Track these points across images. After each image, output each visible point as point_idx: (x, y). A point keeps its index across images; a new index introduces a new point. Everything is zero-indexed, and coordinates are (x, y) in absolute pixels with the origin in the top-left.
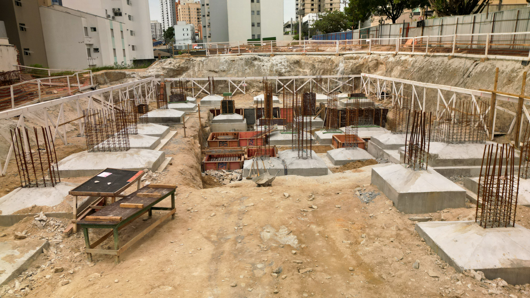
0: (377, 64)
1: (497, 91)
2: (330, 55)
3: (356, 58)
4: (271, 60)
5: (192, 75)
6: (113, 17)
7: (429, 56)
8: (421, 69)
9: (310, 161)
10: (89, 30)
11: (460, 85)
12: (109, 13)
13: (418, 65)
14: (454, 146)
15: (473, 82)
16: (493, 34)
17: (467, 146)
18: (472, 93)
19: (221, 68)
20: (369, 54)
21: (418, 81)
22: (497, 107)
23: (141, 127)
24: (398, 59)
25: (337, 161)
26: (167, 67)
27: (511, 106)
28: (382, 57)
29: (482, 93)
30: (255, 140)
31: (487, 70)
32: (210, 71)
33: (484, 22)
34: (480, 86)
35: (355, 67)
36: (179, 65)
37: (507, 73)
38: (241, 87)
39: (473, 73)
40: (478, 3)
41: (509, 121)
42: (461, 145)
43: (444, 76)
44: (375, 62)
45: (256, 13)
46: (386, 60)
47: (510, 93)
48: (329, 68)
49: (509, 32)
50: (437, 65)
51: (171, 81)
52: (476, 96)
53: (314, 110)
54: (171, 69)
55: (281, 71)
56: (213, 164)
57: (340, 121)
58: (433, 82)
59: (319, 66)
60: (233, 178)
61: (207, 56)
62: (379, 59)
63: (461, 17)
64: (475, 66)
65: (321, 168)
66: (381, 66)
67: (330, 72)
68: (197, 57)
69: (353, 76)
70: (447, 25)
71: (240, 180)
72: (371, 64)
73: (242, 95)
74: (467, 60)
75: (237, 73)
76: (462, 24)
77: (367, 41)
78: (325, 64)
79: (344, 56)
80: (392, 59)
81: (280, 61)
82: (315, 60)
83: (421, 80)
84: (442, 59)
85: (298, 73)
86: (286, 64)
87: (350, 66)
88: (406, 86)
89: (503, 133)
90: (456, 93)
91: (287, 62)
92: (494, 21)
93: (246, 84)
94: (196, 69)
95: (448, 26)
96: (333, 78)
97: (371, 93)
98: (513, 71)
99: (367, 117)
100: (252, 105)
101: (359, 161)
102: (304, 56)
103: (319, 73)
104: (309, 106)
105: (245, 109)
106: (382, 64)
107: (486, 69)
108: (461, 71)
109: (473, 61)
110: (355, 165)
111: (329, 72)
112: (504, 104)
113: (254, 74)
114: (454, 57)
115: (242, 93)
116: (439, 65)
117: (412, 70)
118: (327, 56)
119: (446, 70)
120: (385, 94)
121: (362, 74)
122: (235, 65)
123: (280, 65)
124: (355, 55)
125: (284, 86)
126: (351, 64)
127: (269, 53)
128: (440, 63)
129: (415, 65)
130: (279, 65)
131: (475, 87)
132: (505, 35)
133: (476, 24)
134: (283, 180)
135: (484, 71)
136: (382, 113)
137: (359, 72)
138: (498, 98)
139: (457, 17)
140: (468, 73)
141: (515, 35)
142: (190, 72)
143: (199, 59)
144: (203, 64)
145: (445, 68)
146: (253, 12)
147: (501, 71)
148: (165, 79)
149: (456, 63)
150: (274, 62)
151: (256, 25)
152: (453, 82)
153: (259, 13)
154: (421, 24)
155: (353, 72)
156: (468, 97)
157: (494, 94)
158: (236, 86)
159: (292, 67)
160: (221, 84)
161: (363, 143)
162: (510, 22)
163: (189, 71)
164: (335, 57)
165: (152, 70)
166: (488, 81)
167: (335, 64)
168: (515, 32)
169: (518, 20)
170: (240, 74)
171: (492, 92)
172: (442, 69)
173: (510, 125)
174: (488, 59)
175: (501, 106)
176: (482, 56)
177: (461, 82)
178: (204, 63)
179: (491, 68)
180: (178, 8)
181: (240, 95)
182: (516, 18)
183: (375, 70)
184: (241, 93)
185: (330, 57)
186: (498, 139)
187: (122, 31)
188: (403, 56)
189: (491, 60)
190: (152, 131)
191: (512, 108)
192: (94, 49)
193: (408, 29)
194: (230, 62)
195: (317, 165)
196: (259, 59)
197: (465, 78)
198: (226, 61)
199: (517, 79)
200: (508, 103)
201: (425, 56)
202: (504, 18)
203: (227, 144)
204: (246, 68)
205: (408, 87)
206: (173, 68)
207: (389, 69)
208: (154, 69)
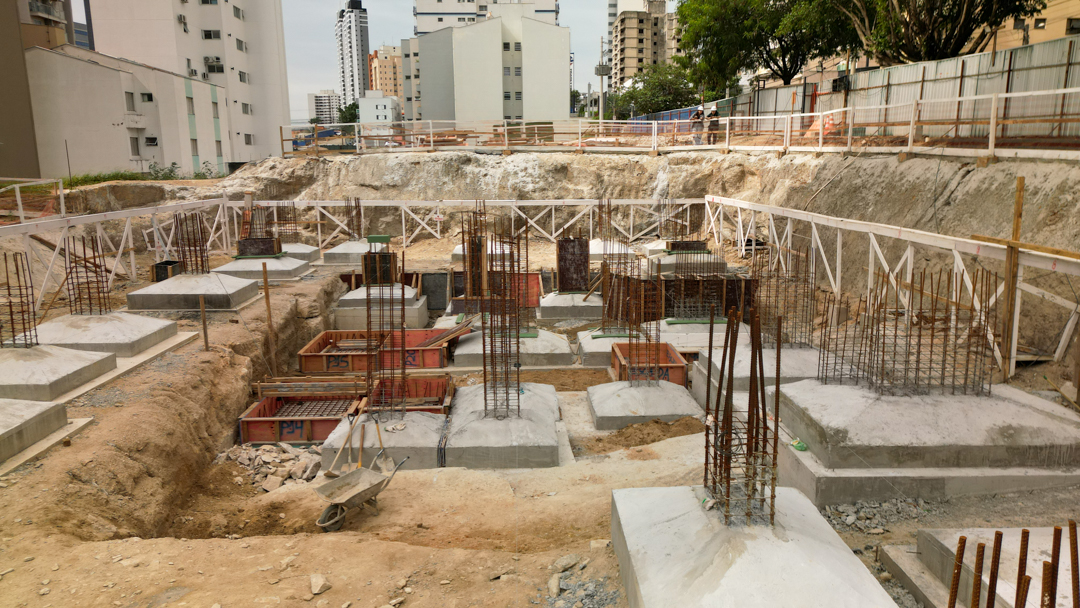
0: (742, 175)
1: (1022, 241)
2: (638, 153)
3: (694, 162)
4: (504, 164)
5: (320, 195)
6: (204, 76)
7: (854, 154)
8: (834, 184)
9: (513, 424)
10: (138, 98)
11: (925, 224)
12: (193, 67)
13: (830, 175)
14: (896, 403)
15: (958, 218)
16: (1008, 95)
17: (935, 405)
18: (955, 244)
19: (388, 179)
20: (724, 152)
21: (827, 214)
22: (1023, 286)
23: (83, 324)
24: (788, 162)
25: (602, 418)
26: (264, 175)
27: (1062, 282)
28: (753, 159)
29: (979, 247)
30: (420, 353)
31: (993, 187)
32: (362, 185)
33: (987, 74)
34: (975, 227)
35: (692, 180)
36: (293, 172)
37: (1046, 195)
38: (431, 223)
39: (959, 194)
40: (971, 33)
41: (1057, 324)
42: (916, 399)
43: (887, 201)
44: (737, 169)
45: (513, 71)
46: (763, 165)
47: (1057, 247)
48: (634, 182)
49: (1049, 88)
50: (873, 174)
51: (268, 208)
52: (964, 254)
53: (585, 280)
54: (274, 182)
55: (524, 187)
56: (266, 425)
57: (642, 308)
58: (862, 218)
59: (613, 178)
60: (295, 473)
61: (358, 151)
62: (746, 164)
63: (931, 65)
64: (964, 177)
65: (539, 447)
66: (750, 178)
67: (637, 192)
68: (336, 155)
69: (688, 202)
70: (899, 84)
71: (308, 480)
72: (728, 175)
73: (432, 241)
74: (943, 163)
75: (424, 190)
76: (935, 80)
77: (720, 123)
78: (626, 173)
79: (670, 156)
80: (775, 163)
81: (523, 166)
82: (603, 165)
83: (833, 210)
84: (883, 160)
85: (563, 193)
86: (537, 172)
87: (681, 179)
88: (801, 226)
89: (1043, 359)
90: (914, 244)
91: (540, 167)
92: (1010, 71)
93: (441, 216)
94: (331, 181)
95: (901, 88)
96: (643, 206)
97: (725, 240)
98: (1062, 188)
99: (706, 297)
100: (447, 266)
101: (657, 421)
102: (579, 156)
103: (612, 194)
104: (572, 270)
105: (423, 275)
106: (753, 174)
107: (992, 184)
108: (930, 190)
109: (959, 165)
110: (645, 432)
111: (633, 193)
112: (1041, 276)
113: (463, 195)
114: (912, 155)
115: (434, 237)
116: (876, 174)
117: (814, 188)
118: (630, 157)
119: (894, 188)
120: (754, 243)
121: (708, 198)
122: (421, 174)
123: (523, 174)
124: (693, 155)
125: (526, 222)
126: (684, 174)
127: (499, 148)
128: (879, 169)
129: (822, 176)
130: (521, 174)
131: (963, 231)
132: (1038, 96)
133: (966, 80)
134: (423, 484)
135: (987, 189)
136: (743, 290)
137: (702, 193)
138: (1024, 262)
139: (922, 65)
140: (947, 193)
141: (1064, 95)
142: (317, 187)
143: (339, 158)
144: (348, 171)
145: (890, 183)
146: (506, 70)
147: (1031, 188)
148: (256, 202)
149: (916, 170)
150: (510, 168)
151: (513, 96)
152: (909, 217)
153: (518, 71)
154: (842, 85)
155: (687, 192)
156: (947, 256)
157: (1013, 251)
158: (420, 221)
159: (550, 180)
160: (387, 215)
161: (682, 367)
162: (1048, 70)
163: (314, 186)
164: (649, 158)
165: (231, 182)
166: (996, 215)
167: (647, 174)
168: (1065, 87)
169: (1070, 64)
170: (430, 193)
171: (1008, 243)
172: (883, 185)
173: (1059, 335)
174: (996, 160)
175: (1034, 282)
176: (981, 152)
177: (929, 216)
178: (350, 169)
179: (1006, 181)
180: (373, 66)
181: (428, 241)
182: (1065, 61)
183: (738, 188)
184: (430, 236)
185: (637, 158)
186: (1027, 374)
187: (215, 104)
188: (798, 156)
189: (1006, 163)
190: (106, 334)
191: (1063, 287)
192: (147, 138)
193: (814, 97)
194: (408, 166)
195: (531, 436)
196: (477, 160)
197: (939, 208)
198: (401, 165)
199: (1076, 210)
200: (1053, 275)
201: (846, 154)
202: (1035, 63)
203: (347, 362)
204: (446, 180)
205: (803, 228)
206: (279, 177)
207: (769, 187)
208: (236, 181)
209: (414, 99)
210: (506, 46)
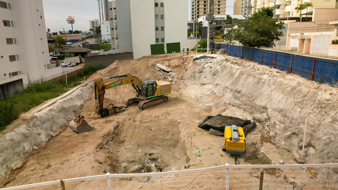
151: (160, 29)
153: (162, 17)
209: (114, 29)
210: (156, 5)
